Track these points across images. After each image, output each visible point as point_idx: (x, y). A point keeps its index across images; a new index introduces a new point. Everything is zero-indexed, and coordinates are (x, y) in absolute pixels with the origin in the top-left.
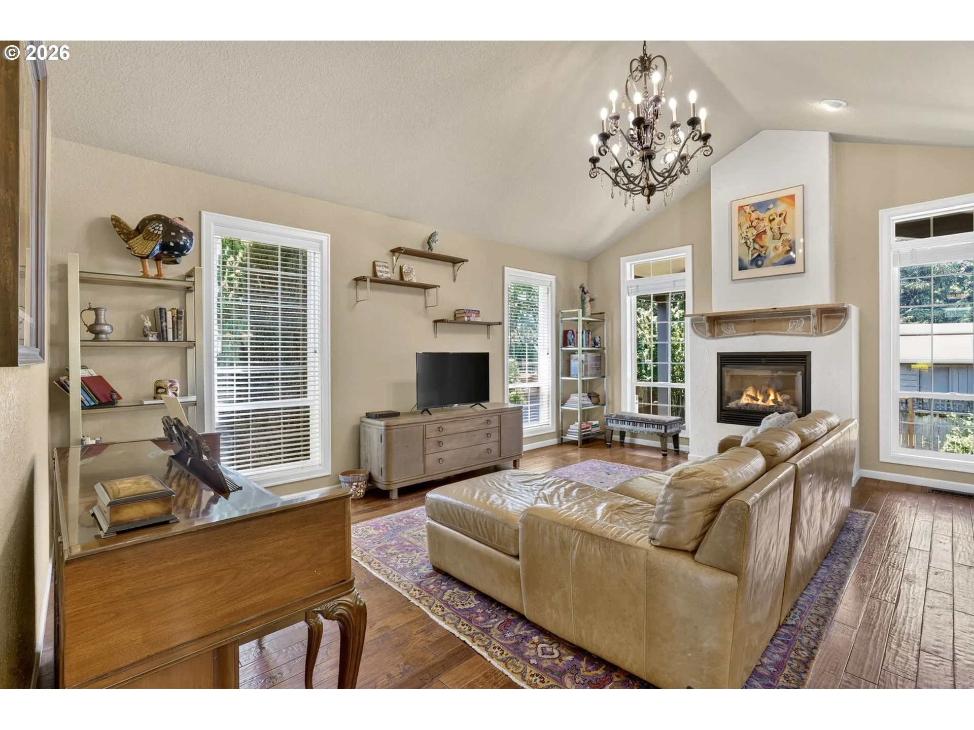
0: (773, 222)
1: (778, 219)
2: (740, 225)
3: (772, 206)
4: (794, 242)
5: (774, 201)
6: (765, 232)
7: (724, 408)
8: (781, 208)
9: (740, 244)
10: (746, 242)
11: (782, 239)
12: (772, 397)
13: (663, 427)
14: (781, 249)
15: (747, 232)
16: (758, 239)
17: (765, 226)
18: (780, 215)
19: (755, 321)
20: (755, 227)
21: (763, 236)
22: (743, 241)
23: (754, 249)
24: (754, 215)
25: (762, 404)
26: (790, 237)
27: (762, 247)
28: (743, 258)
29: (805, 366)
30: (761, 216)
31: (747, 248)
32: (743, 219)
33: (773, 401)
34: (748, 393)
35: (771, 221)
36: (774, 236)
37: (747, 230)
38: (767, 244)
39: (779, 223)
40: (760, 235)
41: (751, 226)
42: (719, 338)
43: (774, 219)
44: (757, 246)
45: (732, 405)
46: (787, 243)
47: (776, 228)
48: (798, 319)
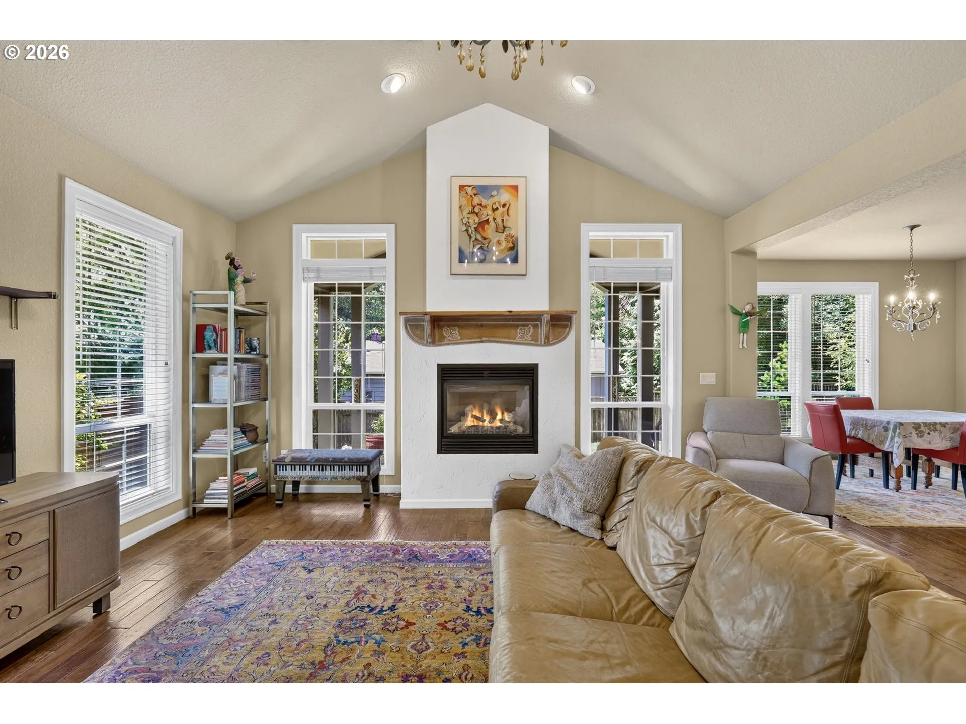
0: (496, 212)
1: (501, 209)
2: (460, 207)
3: (495, 193)
4: (517, 239)
5: (497, 188)
6: (487, 221)
7: (445, 435)
8: (505, 197)
9: (460, 231)
10: (467, 230)
11: (505, 234)
12: (499, 417)
13: (365, 468)
14: (504, 244)
15: (468, 218)
16: (480, 229)
17: (487, 215)
18: (504, 205)
19: (482, 326)
20: (477, 214)
21: (486, 226)
22: (464, 228)
23: (476, 239)
24: (476, 200)
25: (489, 425)
26: (513, 232)
27: (485, 239)
28: (463, 248)
29: (533, 380)
30: (484, 202)
31: (468, 237)
32: (464, 201)
33: (501, 421)
34: (474, 414)
35: (494, 210)
36: (497, 228)
37: (469, 215)
38: (490, 237)
39: (502, 214)
40: (484, 224)
41: (473, 212)
42: (440, 345)
43: (497, 209)
44: (479, 237)
45: (454, 430)
46: (509, 239)
47: (499, 220)
48: (527, 325)
